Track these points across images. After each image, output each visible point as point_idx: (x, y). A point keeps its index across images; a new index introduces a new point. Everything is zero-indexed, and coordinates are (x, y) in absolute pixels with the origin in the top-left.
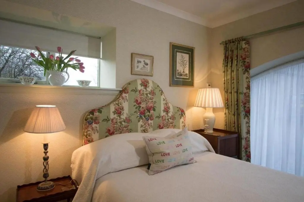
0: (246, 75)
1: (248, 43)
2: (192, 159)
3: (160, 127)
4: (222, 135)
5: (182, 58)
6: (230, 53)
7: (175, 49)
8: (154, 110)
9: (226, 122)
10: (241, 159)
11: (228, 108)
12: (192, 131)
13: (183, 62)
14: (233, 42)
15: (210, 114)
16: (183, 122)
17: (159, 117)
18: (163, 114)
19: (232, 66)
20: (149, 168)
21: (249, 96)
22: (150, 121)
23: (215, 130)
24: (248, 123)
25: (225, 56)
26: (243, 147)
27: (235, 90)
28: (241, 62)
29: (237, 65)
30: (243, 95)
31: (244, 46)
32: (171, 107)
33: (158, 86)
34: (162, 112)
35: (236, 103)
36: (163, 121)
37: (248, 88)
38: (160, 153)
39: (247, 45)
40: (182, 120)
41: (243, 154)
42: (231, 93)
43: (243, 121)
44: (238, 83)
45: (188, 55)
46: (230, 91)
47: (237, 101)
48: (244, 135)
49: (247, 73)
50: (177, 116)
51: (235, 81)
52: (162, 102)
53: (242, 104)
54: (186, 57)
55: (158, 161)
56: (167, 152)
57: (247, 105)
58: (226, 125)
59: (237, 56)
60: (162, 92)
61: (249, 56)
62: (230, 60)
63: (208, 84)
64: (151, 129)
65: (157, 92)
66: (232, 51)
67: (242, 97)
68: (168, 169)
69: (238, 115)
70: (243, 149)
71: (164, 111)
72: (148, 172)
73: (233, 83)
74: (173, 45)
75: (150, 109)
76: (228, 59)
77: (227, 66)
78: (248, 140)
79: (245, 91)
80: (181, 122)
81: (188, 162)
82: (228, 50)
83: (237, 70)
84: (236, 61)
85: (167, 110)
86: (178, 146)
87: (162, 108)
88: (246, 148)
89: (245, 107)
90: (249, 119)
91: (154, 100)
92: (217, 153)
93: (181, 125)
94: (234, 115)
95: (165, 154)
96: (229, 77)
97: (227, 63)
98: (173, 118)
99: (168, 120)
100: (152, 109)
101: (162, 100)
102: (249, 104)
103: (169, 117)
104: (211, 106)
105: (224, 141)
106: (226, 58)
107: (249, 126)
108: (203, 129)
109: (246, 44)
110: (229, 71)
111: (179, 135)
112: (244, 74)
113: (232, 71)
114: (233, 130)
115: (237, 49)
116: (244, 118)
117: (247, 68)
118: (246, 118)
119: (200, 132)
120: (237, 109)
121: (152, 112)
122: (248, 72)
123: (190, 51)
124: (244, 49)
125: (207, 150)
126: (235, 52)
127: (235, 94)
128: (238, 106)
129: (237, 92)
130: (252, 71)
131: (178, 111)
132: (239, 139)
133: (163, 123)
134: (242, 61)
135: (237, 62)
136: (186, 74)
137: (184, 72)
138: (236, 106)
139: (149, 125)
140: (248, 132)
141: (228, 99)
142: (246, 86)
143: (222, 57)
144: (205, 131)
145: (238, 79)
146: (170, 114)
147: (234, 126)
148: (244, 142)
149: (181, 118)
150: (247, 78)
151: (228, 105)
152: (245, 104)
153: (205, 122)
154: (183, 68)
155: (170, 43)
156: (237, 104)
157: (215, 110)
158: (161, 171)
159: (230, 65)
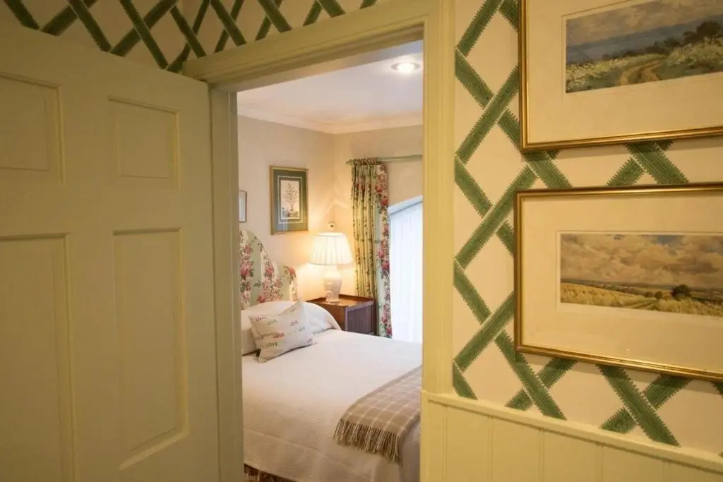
0: (382, 215)
1: (385, 168)
2: (310, 340)
3: (261, 300)
4: (351, 304)
5: (289, 187)
6: (360, 180)
7: (278, 175)
8: (252, 275)
9: (358, 285)
10: (379, 335)
11: (359, 263)
12: (308, 301)
13: (290, 193)
14: (365, 164)
15: (333, 275)
16: (293, 289)
17: (258, 285)
18: (263, 279)
19: (363, 201)
20: (258, 355)
21: (387, 246)
22: (246, 293)
23: (341, 296)
24: (387, 284)
25: (354, 183)
26: (380, 318)
27: (369, 237)
28: (375, 196)
29: (370, 200)
30: (380, 243)
31: (379, 172)
32: (276, 268)
33: (255, 238)
34: (263, 277)
35: (370, 256)
36: (265, 290)
37: (386, 233)
38: (271, 334)
39: (383, 172)
40: (291, 286)
41: (381, 329)
42: (363, 240)
43: (380, 282)
44: (371, 226)
45: (298, 182)
46: (361, 237)
47: (372, 253)
48: (382, 301)
49: (383, 212)
50: (284, 280)
51: (368, 223)
52: (263, 262)
53: (378, 257)
54: (295, 185)
55: (270, 345)
56: (280, 332)
57: (385, 259)
58: (358, 288)
59: (370, 186)
60: (261, 247)
61: (386, 188)
62: (360, 191)
63: (329, 225)
64: (248, 303)
65: (255, 247)
66: (364, 177)
67: (378, 248)
68: (282, 354)
69: (374, 273)
70: (381, 322)
71: (266, 275)
72: (257, 360)
73: (366, 226)
74: (275, 170)
75: (246, 273)
76: (358, 189)
77: (357, 199)
78: (387, 309)
79: (382, 238)
80: (291, 290)
81: (307, 344)
82: (358, 175)
83: (371, 207)
84: (368, 194)
85: (269, 274)
86: (293, 324)
87: (263, 271)
88: (386, 321)
89: (382, 261)
90: (388, 279)
91: (250, 260)
92: (343, 329)
93: (291, 293)
94: (368, 273)
95: (278, 336)
96: (360, 217)
97: (357, 194)
98: (279, 284)
99: (272, 287)
100: (249, 274)
101: (262, 257)
102: (388, 257)
103: (273, 283)
104: (334, 262)
105: (354, 312)
106: (356, 186)
107: (389, 289)
108: (323, 296)
109: (381, 169)
110: (360, 207)
111: (293, 309)
112: (380, 213)
113: (364, 208)
114: (367, 295)
115: (370, 175)
116: (382, 278)
117: (384, 204)
118: (385, 277)
119: (319, 301)
120: (372, 265)
121: (248, 278)
122: (385, 210)
123: (300, 176)
124: (379, 177)
125: (330, 326)
126: (367, 180)
127: (369, 243)
128: (373, 260)
129: (371, 240)
130: (390, 209)
131: (286, 272)
132: (375, 308)
133: (265, 293)
134: (377, 193)
135: (370, 195)
136: (297, 213)
137: (292, 210)
138: (370, 260)
139: (244, 297)
140: (388, 297)
141: (359, 249)
142: (383, 231)
143: (350, 185)
144: (327, 300)
145: (371, 221)
146: (274, 279)
147: (369, 290)
148: (381, 313)
149: (290, 283)
150: (384, 219)
151: (359, 259)
152: (382, 256)
153: (327, 288)
154: (290, 204)
155: (271, 167)
156: (372, 257)
157: (340, 267)
158: (274, 358)
159: (360, 198)
